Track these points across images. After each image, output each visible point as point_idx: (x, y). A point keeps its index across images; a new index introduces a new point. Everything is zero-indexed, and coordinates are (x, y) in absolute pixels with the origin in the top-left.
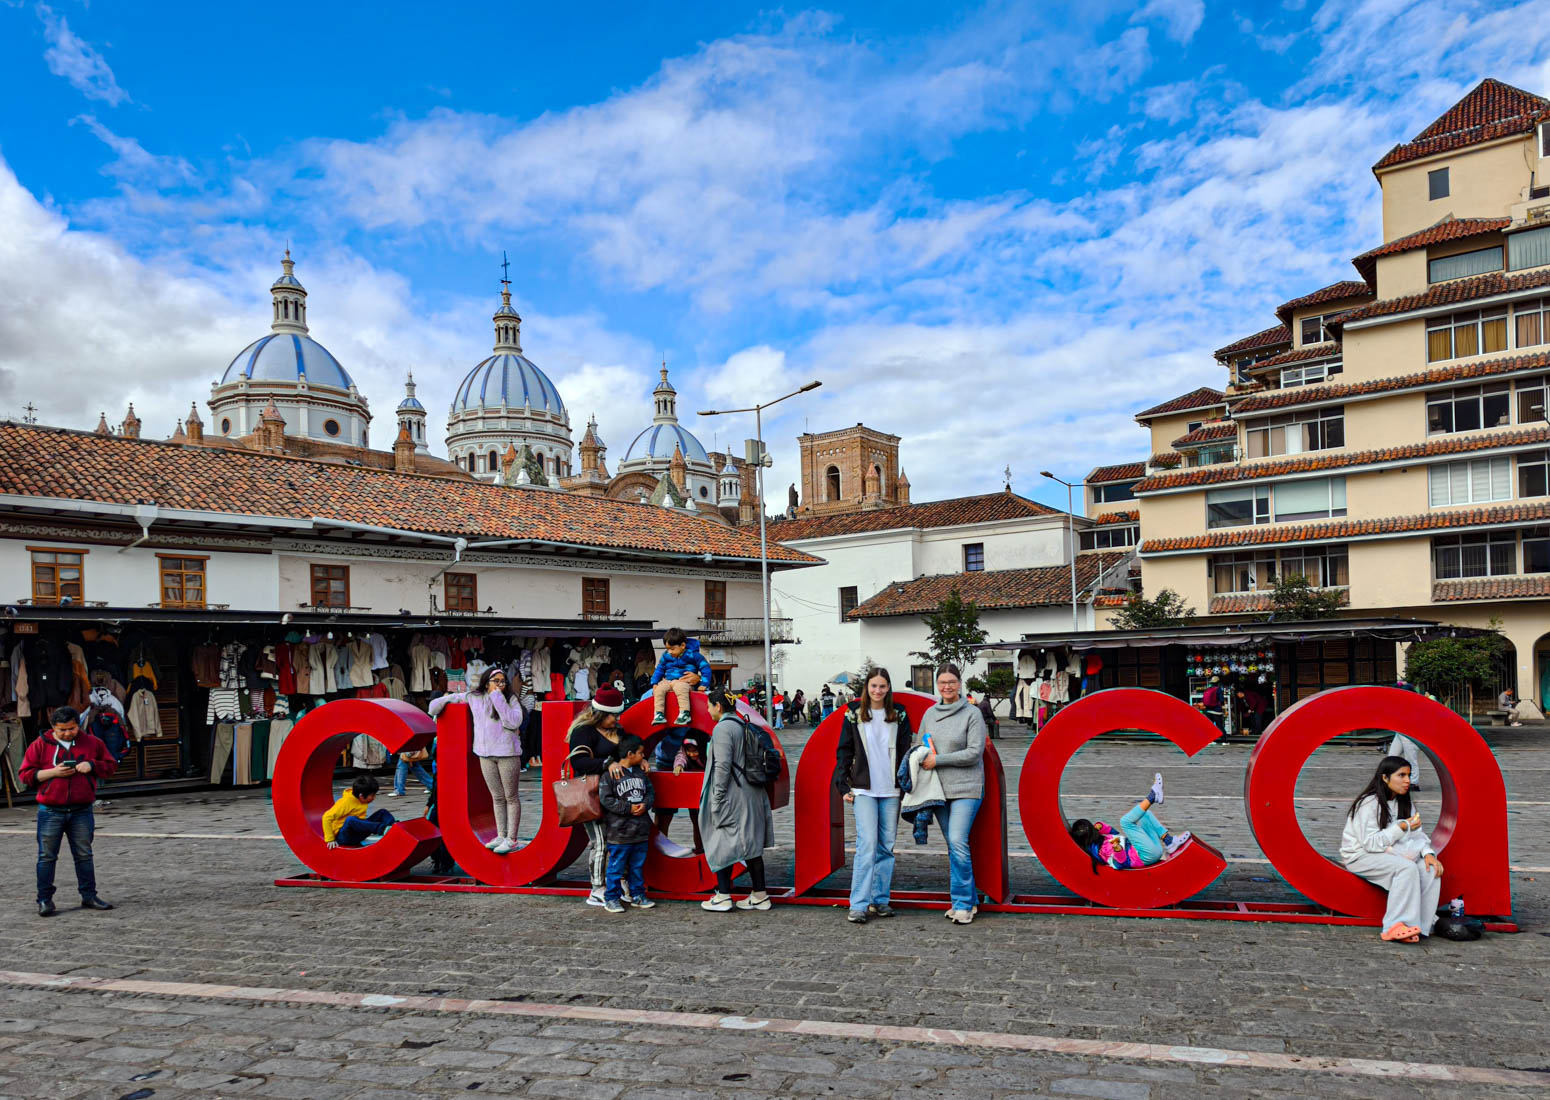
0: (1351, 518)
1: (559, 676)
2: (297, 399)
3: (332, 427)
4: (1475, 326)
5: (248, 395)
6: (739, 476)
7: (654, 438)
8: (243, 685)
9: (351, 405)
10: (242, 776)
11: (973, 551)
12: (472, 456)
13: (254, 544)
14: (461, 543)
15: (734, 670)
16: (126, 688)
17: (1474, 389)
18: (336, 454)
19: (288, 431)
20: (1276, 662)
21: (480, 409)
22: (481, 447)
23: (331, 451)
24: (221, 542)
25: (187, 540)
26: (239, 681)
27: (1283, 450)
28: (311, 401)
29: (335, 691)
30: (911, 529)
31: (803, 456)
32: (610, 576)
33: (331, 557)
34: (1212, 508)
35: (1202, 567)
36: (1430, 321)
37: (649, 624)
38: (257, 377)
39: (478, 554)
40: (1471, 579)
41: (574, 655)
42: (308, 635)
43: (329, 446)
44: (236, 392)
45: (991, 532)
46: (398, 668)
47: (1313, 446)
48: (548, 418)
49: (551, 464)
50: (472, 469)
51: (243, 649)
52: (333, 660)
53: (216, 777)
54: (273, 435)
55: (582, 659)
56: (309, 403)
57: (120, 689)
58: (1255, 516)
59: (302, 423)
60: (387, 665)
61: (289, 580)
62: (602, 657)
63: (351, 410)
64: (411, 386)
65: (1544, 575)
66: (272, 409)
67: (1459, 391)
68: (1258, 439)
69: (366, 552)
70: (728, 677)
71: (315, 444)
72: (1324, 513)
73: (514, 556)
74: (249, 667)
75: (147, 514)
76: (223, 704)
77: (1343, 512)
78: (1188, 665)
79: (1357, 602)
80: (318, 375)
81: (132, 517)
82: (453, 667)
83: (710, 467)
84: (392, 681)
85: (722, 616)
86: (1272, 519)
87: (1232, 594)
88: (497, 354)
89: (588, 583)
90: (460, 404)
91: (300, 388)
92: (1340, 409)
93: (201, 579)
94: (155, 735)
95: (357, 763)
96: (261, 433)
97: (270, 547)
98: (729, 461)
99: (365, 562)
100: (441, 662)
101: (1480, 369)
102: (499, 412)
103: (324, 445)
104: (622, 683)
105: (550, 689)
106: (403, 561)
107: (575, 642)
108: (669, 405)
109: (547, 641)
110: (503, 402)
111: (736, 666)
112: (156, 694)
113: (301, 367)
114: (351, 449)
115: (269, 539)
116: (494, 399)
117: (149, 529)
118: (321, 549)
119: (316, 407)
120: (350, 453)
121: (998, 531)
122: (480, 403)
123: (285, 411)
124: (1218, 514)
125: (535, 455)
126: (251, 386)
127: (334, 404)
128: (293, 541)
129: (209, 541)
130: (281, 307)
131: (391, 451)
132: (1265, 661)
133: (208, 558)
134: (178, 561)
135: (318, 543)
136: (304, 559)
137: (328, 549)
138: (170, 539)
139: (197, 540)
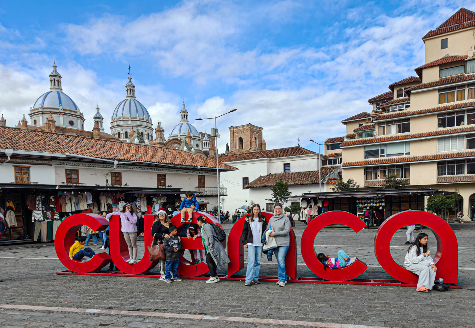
0: (411, 156)
1: (149, 206)
2: (59, 113)
3: (71, 123)
4: (454, 92)
5: (42, 112)
6: (209, 140)
7: (181, 127)
8: (44, 209)
9: (78, 116)
10: (44, 238)
11: (287, 166)
12: (119, 133)
13: (46, 162)
14: (116, 162)
15: (208, 205)
16: (4, 210)
17: (453, 113)
18: (73, 132)
19: (56, 124)
20: (385, 202)
21: (122, 117)
22: (122, 130)
23: (71, 131)
24: (35, 161)
25: (23, 161)
26: (42, 207)
27: (390, 133)
28: (64, 114)
29: (75, 211)
30: (266, 158)
31: (231, 134)
32: (166, 173)
33: (72, 166)
34: (366, 152)
35: (362, 171)
36: (439, 90)
37: (179, 189)
38: (45, 106)
39: (122, 166)
40: (450, 176)
41: (154, 199)
42: (65, 192)
43: (70, 129)
44: (38, 111)
45: (293, 159)
46: (96, 204)
47: (400, 132)
48: (145, 120)
49: (146, 136)
50: (119, 137)
51: (43, 197)
52: (74, 201)
53: (35, 239)
54: (51, 125)
55: (157, 201)
56: (63, 115)
58: (380, 155)
59: (61, 121)
60: (92, 203)
61: (58, 174)
62: (164, 200)
63: (78, 117)
64: (98, 109)
65: (473, 175)
66: (51, 117)
67: (448, 114)
68: (382, 129)
69: (84, 165)
70: (206, 207)
71: (66, 129)
72: (403, 154)
73: (134, 166)
74: (46, 203)
75: (9, 152)
76: (37, 215)
77: (409, 153)
78: (357, 203)
79: (412, 183)
80: (66, 105)
81: (4, 153)
82: (114, 203)
83: (200, 137)
84: (94, 208)
85: (204, 187)
86: (385, 156)
87: (372, 180)
88: (127, 98)
89: (159, 176)
90: (115, 116)
91: (60, 109)
92: (409, 119)
93: (28, 174)
94: (15, 225)
95: (82, 235)
96: (47, 125)
97: (51, 163)
98: (206, 135)
99: (84, 168)
100: (110, 202)
101: (455, 107)
102: (128, 118)
104: (170, 209)
105: (147, 211)
106: (97, 168)
107: (155, 195)
108: (185, 116)
109: (145, 195)
110: (130, 115)
111: (208, 203)
112: (15, 212)
113: (60, 103)
114: (78, 131)
115: (51, 160)
116: (126, 114)
117: (10, 157)
118: (69, 164)
119: (66, 116)
120: (78, 132)
121: (295, 159)
122: (122, 115)
123: (55, 117)
124: (368, 154)
125: (140, 133)
126: (43, 109)
127: (72, 115)
128: (60, 161)
129: (31, 161)
130: (53, 82)
131: (92, 131)
132: (382, 202)
133: (31, 167)
134: (20, 168)
135: (68, 162)
136: (63, 167)
137: (71, 164)
138: (17, 161)
139: (27, 161)
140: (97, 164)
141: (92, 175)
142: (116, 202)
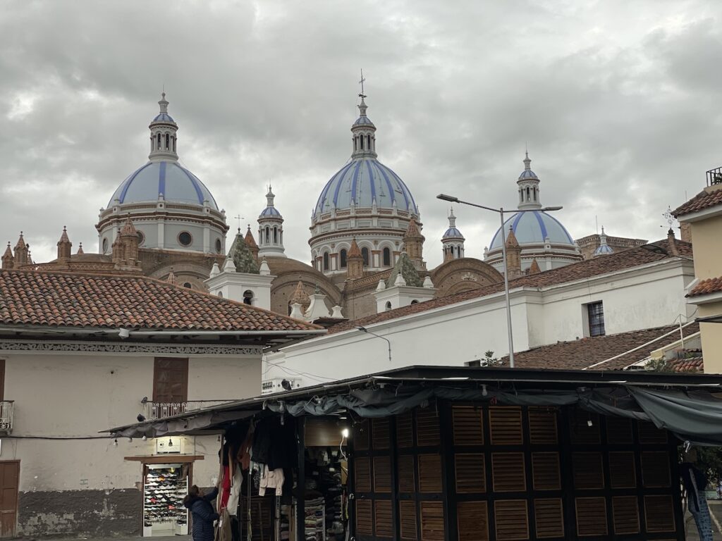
2: (156, 216)
3: (185, 239)
5: (119, 217)
9: (203, 218)
11: (593, 310)
12: (326, 254)
18: (186, 261)
19: (147, 244)
21: (333, 212)
22: (333, 246)
23: (181, 259)
28: (167, 217)
30: (522, 289)
38: (127, 202)
43: (181, 254)
44: (110, 215)
45: (608, 286)
54: (127, 249)
56: (166, 219)
59: (159, 237)
63: (203, 222)
64: (271, 197)
66: (129, 227)
71: (168, 254)
85: (181, 398)
91: (158, 207)
103: (176, 254)
110: (352, 204)
113: (162, 189)
116: (345, 202)
119: (172, 222)
121: (617, 284)
122: (333, 206)
123: (139, 226)
126: (122, 209)
127: (189, 218)
130: (156, 140)
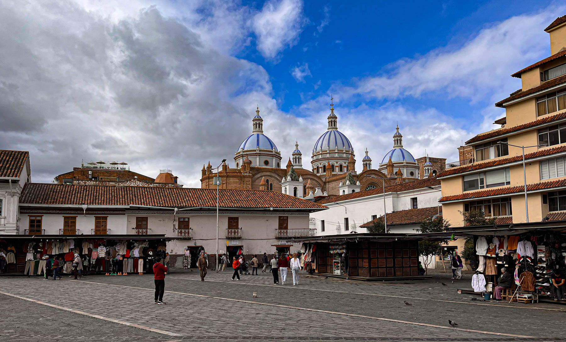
0: (511, 186)
2: (256, 155)
3: (266, 163)
4: (555, 98)
5: (243, 155)
7: (392, 154)
8: (34, 252)
9: (273, 155)
10: (31, 273)
11: (414, 200)
12: (318, 167)
13: (121, 212)
14: (176, 209)
15: (291, 248)
16: (6, 252)
17: (556, 127)
18: (267, 171)
19: (252, 165)
21: (320, 151)
22: (320, 164)
23: (265, 170)
24: (112, 212)
25: (103, 212)
26: (33, 251)
27: (488, 158)
28: (260, 155)
29: (58, 254)
30: (391, 193)
31: (460, 156)
32: (239, 216)
33: (142, 215)
34: (464, 183)
35: (461, 208)
36: (537, 98)
38: (245, 149)
40: (562, 211)
43: (265, 168)
44: (239, 154)
46: (78, 248)
47: (499, 156)
48: (344, 152)
49: (345, 168)
50: (318, 172)
52: (58, 246)
53: (25, 273)
54: (247, 167)
55: (139, 246)
56: (259, 155)
57: (5, 252)
58: (479, 185)
59: (257, 162)
60: (74, 247)
61: (130, 222)
62: (145, 245)
63: (273, 156)
64: (297, 145)
66: (247, 159)
67: (551, 128)
68: (480, 153)
69: (154, 213)
70: (289, 250)
71: (260, 169)
72: (503, 184)
73: (203, 212)
74: (35, 248)
75: (85, 207)
76: (30, 256)
77: (508, 183)
79: (515, 221)
80: (264, 146)
81: (82, 208)
82: (94, 248)
84: (75, 251)
85: (286, 228)
86: (485, 187)
88: (329, 130)
89: (230, 219)
90: (315, 150)
91: (257, 151)
92: (506, 139)
93: (106, 222)
94: (14, 263)
96: (243, 167)
97: (125, 213)
98: (428, 160)
99: (153, 216)
101: (553, 119)
103: (263, 169)
104: (152, 252)
106: (165, 215)
110: (328, 148)
112: (15, 254)
113: (258, 144)
114: (272, 169)
115: (125, 211)
116: (325, 147)
117: (85, 211)
118: (140, 213)
119: (262, 157)
120: (272, 170)
121: (422, 192)
122: (320, 149)
123: (250, 158)
124: (468, 185)
126: (244, 152)
127: (268, 155)
128: (132, 211)
129: (108, 212)
130: (255, 125)
131: (286, 168)
133: (108, 216)
134: (99, 218)
135: (139, 211)
136: (135, 216)
137: (142, 213)
138: (98, 212)
139: (106, 212)
140: (165, 211)
141: (160, 221)
142: (96, 247)
